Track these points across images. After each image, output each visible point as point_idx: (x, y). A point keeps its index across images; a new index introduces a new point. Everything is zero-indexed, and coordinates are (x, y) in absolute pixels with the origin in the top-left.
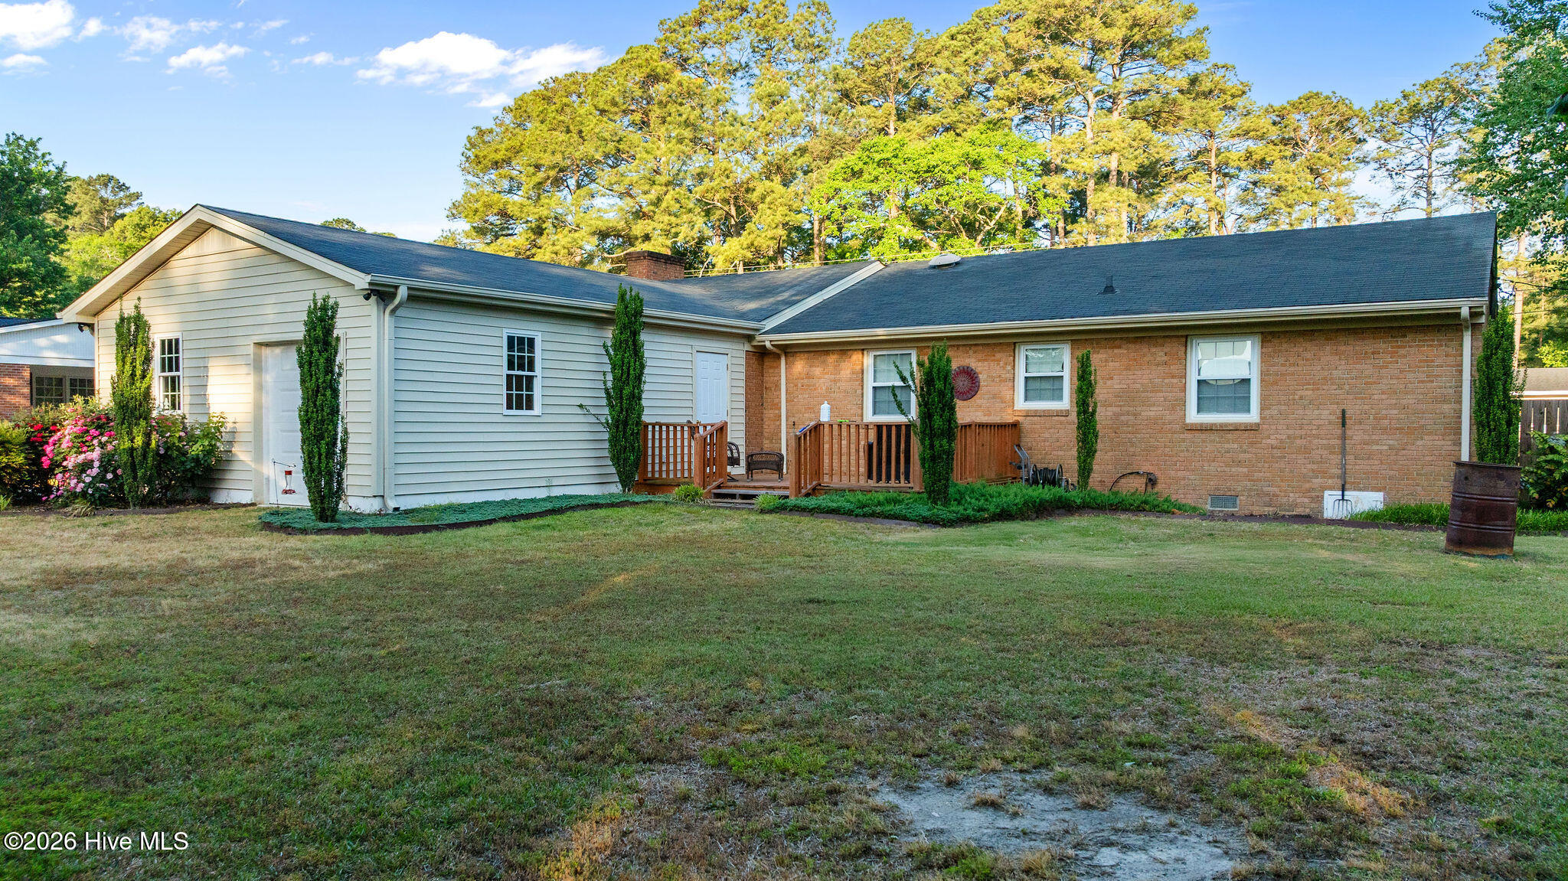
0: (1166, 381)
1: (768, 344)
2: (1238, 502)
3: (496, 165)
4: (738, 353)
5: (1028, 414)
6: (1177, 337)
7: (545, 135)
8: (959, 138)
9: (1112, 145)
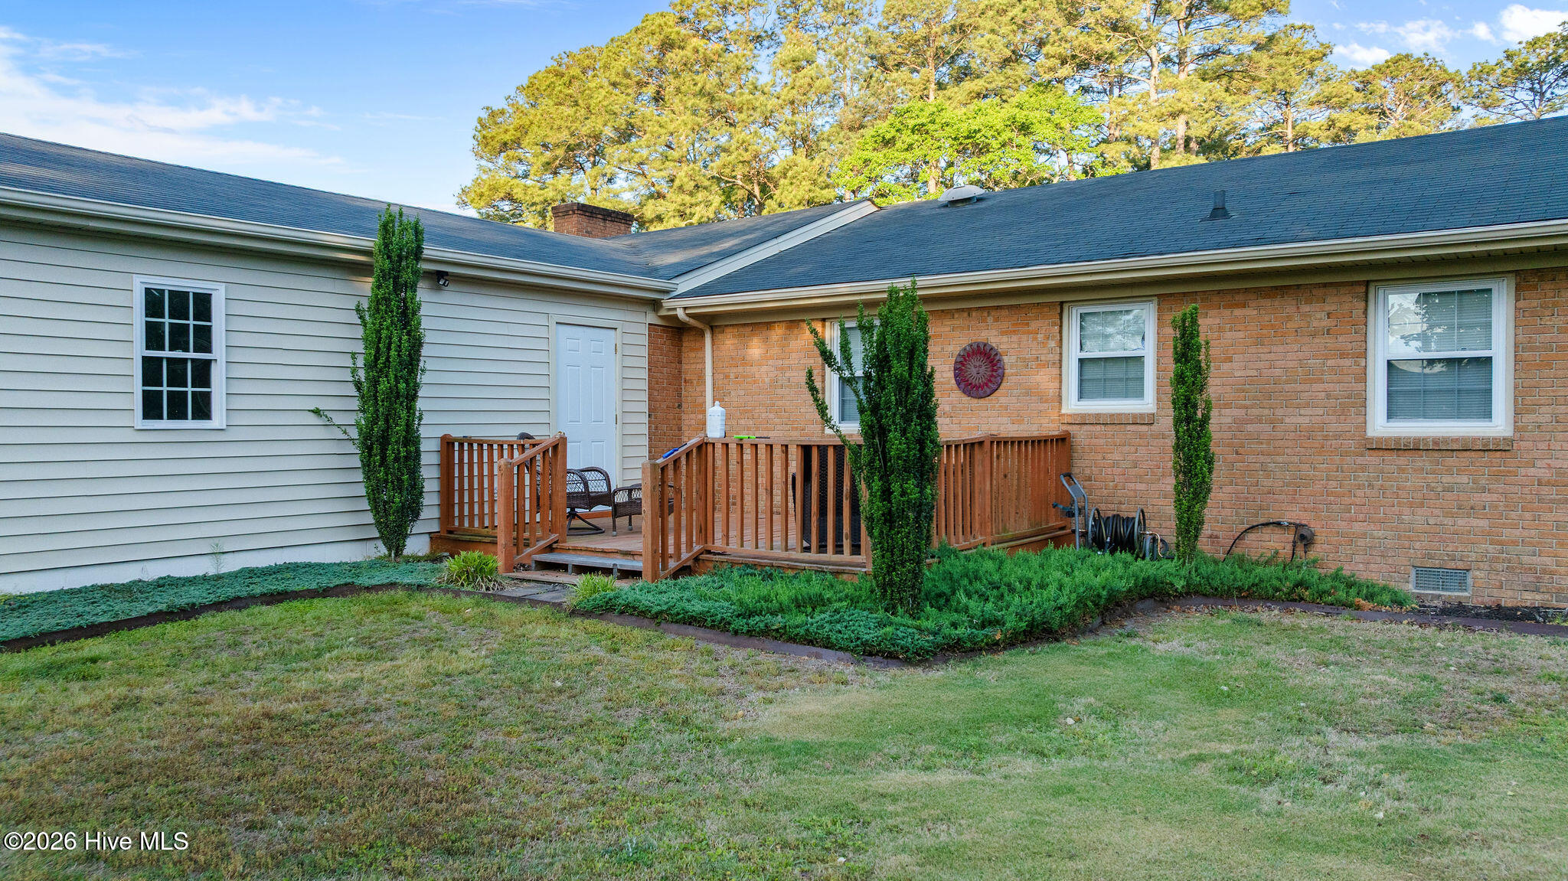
0: (1330, 363)
1: (680, 313)
2: (1470, 581)
3: (505, 146)
4: (636, 327)
5: (1083, 421)
6: (1353, 284)
7: (551, 111)
8: (1005, 105)
9: (1180, 105)
